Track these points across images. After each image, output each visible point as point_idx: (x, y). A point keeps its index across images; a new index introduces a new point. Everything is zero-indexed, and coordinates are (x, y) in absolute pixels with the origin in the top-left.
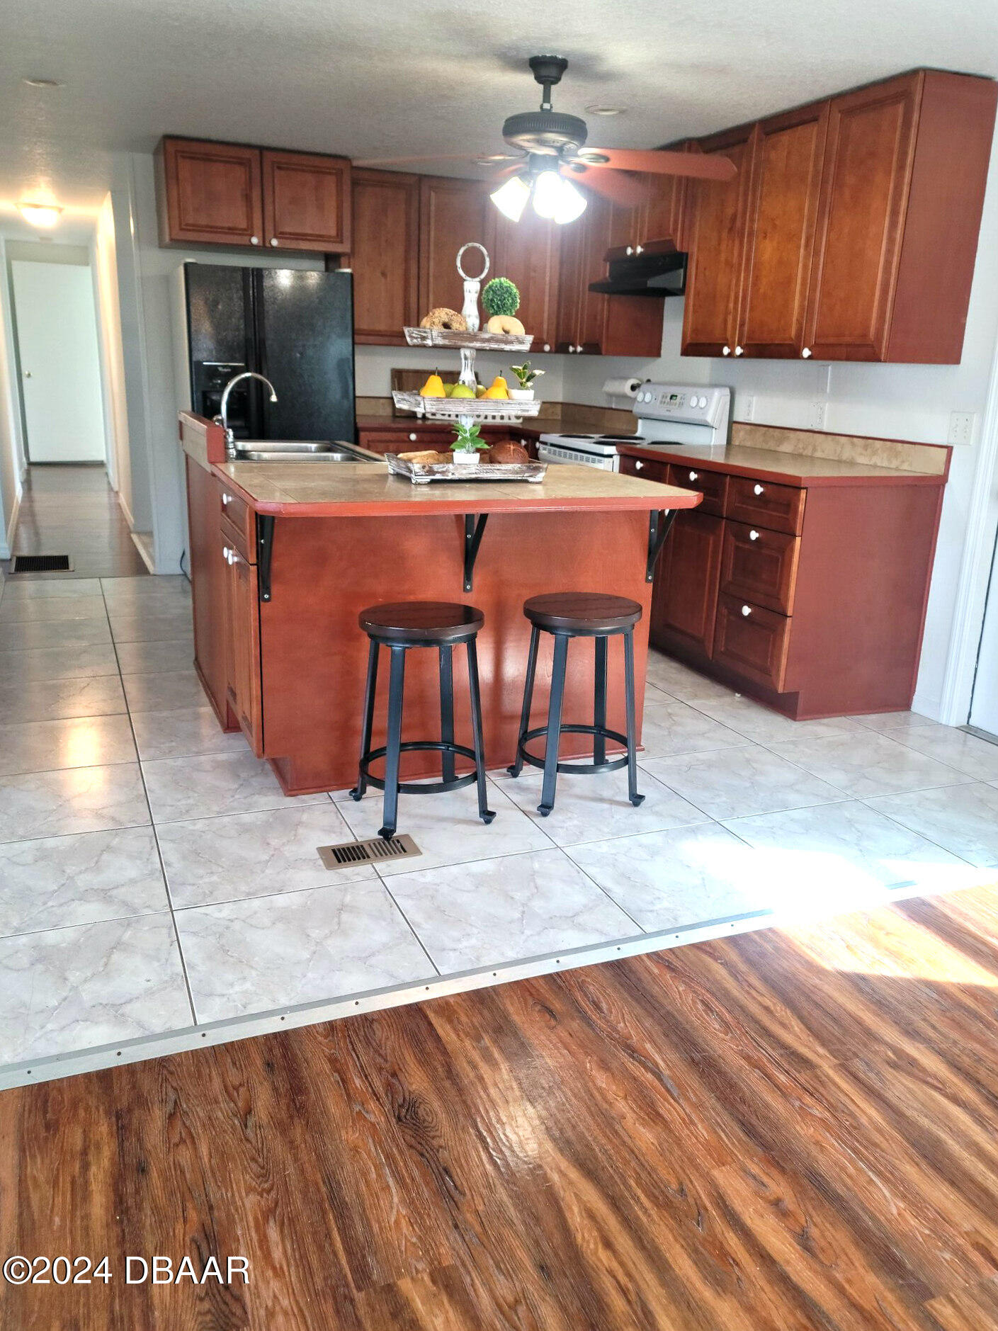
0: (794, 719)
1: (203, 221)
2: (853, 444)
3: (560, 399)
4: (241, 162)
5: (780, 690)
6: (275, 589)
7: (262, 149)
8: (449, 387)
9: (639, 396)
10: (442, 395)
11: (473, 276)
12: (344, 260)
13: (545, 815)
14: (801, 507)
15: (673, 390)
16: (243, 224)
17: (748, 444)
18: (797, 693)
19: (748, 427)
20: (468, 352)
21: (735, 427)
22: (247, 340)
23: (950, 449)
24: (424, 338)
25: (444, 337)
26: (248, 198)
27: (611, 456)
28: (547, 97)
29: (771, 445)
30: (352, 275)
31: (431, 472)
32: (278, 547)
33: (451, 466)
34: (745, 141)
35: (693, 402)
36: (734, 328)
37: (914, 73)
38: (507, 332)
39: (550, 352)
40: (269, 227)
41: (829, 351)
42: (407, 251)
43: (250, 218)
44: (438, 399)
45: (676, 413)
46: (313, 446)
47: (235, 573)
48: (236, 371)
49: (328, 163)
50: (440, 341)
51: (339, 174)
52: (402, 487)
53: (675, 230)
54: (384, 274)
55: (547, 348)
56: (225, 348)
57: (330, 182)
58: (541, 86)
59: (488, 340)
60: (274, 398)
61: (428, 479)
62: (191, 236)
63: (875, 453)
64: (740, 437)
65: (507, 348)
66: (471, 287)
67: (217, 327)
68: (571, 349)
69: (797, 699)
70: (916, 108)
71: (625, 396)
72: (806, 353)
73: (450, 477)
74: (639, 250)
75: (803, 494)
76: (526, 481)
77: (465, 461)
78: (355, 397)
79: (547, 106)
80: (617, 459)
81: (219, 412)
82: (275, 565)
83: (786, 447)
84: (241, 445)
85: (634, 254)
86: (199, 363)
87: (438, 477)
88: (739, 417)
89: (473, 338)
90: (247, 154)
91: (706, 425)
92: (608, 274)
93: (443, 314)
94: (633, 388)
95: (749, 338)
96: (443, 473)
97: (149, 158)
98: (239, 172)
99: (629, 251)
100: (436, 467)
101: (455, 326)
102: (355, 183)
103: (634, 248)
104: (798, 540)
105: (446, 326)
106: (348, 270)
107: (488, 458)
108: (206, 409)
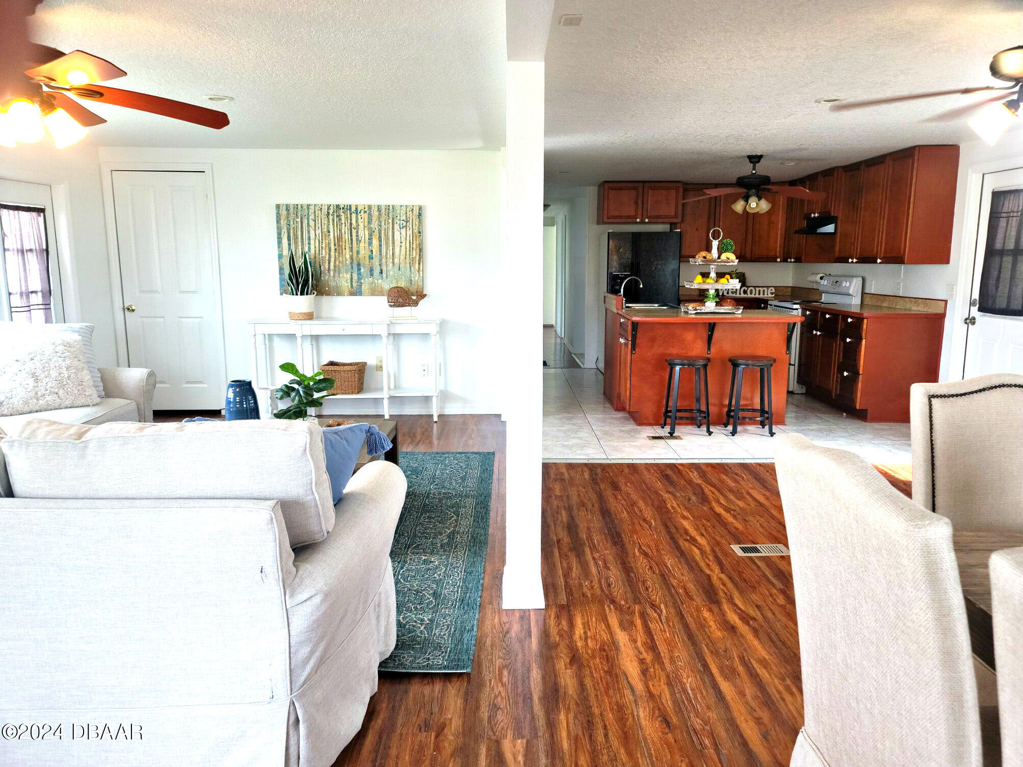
0: (866, 422)
1: (617, 214)
2: (911, 302)
3: (791, 285)
4: (635, 188)
5: (858, 407)
6: (637, 350)
7: (644, 182)
8: (704, 279)
9: (822, 282)
10: (701, 281)
11: (716, 240)
12: (678, 225)
13: (733, 435)
14: (865, 327)
15: (838, 279)
16: (632, 213)
17: (870, 303)
18: (867, 410)
19: (871, 295)
20: (713, 266)
21: (865, 295)
22: (632, 263)
23: (946, 301)
24: (696, 262)
25: (702, 261)
26: (636, 203)
27: (797, 309)
28: (754, 169)
29: (879, 304)
30: (680, 232)
31: (696, 309)
32: (638, 335)
33: (703, 307)
34: (859, 168)
35: (844, 284)
36: (854, 250)
37: (915, 147)
38: (728, 259)
39: (780, 262)
40: (645, 213)
41: (887, 260)
42: (709, 219)
43: (636, 211)
44: (700, 283)
45: (838, 290)
46: (656, 305)
47: (623, 347)
48: (626, 276)
49: (672, 185)
50: (701, 263)
51: (677, 189)
52: (686, 316)
53: (831, 207)
54: (697, 229)
55: (779, 260)
56: (623, 267)
57: (673, 192)
58: (752, 164)
59: (720, 262)
60: (641, 286)
61: (695, 312)
62: (611, 220)
63: (918, 305)
64: (867, 300)
65: (728, 264)
66: (715, 244)
67: (620, 258)
68: (789, 260)
69: (867, 413)
70: (916, 161)
71: (817, 282)
72: (879, 261)
73: (703, 311)
74: (816, 215)
75: (865, 321)
76: (734, 313)
77: (710, 306)
78: (679, 286)
79: (754, 172)
80: (800, 311)
81: (620, 292)
82: (637, 341)
83: (885, 304)
84: (627, 305)
85: (814, 217)
86: (611, 273)
87: (699, 311)
88: (867, 291)
89: (714, 261)
90: (637, 185)
91: (849, 295)
92: (805, 225)
93: (703, 254)
94: (821, 278)
95: (860, 254)
96: (700, 310)
97: (597, 188)
98: (634, 192)
99: (813, 215)
100: (698, 308)
101: (708, 257)
102: (685, 190)
103: (814, 214)
104: (864, 341)
105: (705, 257)
106: (679, 230)
107: (718, 304)
108: (613, 290)
